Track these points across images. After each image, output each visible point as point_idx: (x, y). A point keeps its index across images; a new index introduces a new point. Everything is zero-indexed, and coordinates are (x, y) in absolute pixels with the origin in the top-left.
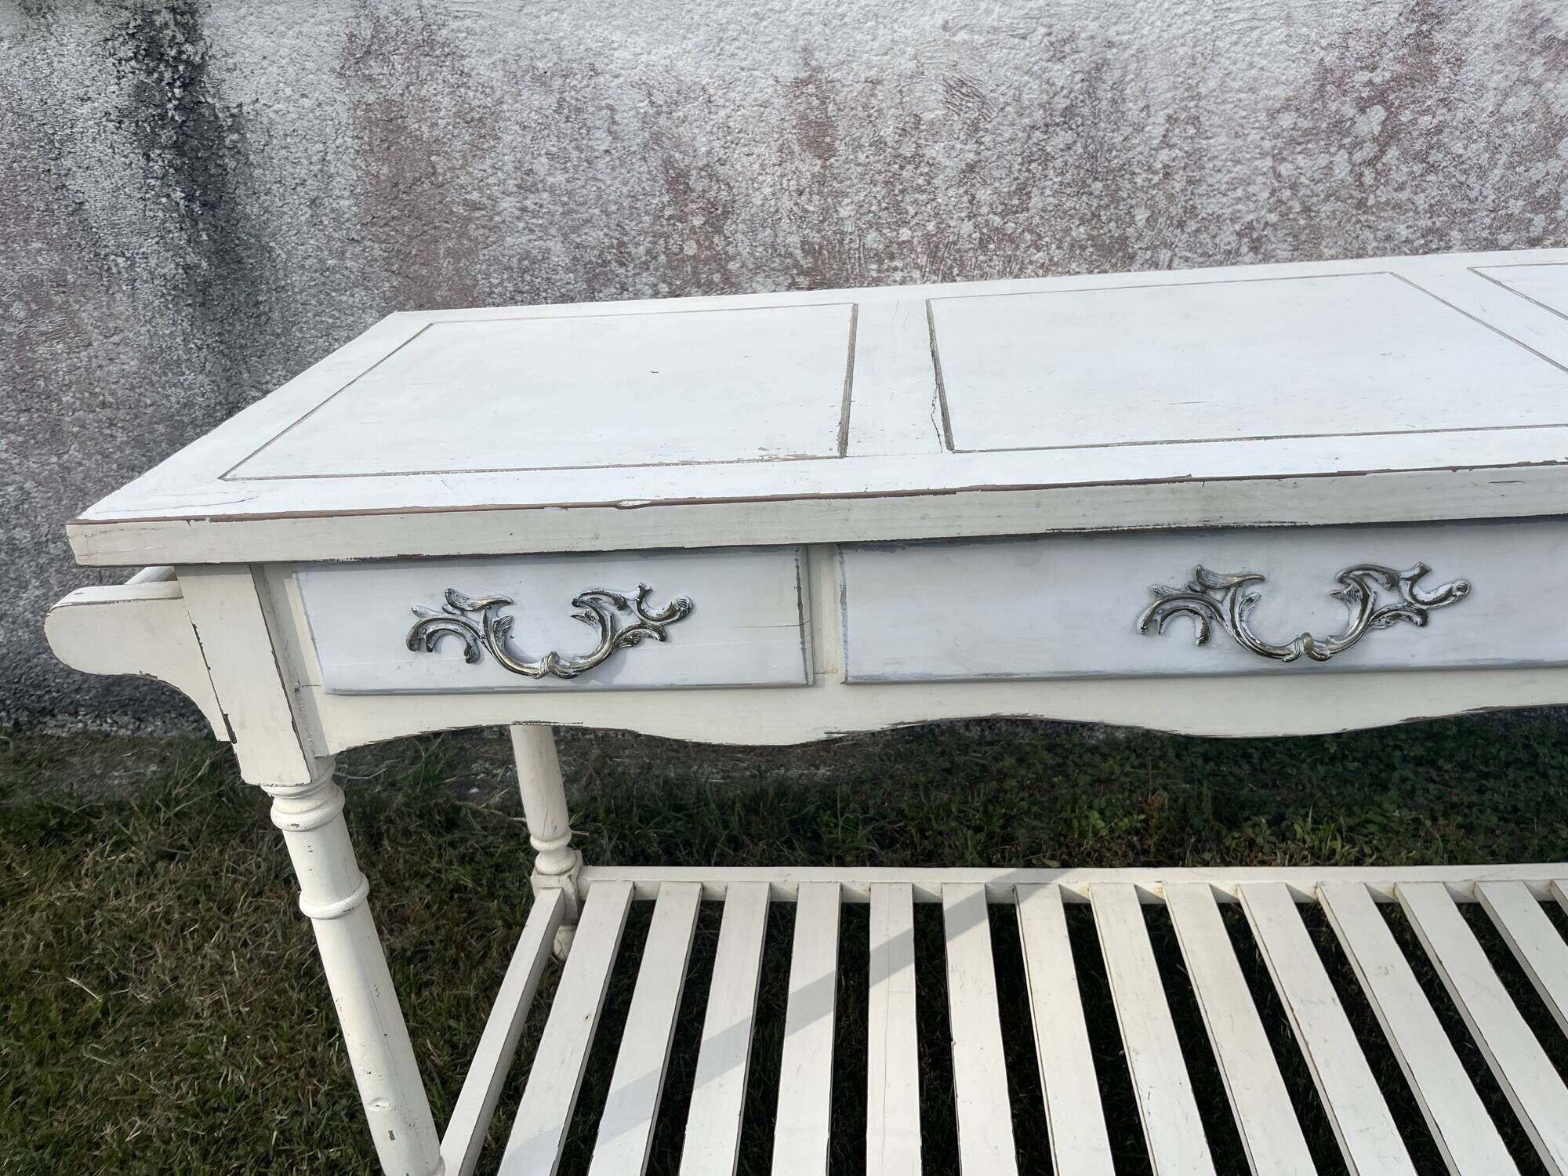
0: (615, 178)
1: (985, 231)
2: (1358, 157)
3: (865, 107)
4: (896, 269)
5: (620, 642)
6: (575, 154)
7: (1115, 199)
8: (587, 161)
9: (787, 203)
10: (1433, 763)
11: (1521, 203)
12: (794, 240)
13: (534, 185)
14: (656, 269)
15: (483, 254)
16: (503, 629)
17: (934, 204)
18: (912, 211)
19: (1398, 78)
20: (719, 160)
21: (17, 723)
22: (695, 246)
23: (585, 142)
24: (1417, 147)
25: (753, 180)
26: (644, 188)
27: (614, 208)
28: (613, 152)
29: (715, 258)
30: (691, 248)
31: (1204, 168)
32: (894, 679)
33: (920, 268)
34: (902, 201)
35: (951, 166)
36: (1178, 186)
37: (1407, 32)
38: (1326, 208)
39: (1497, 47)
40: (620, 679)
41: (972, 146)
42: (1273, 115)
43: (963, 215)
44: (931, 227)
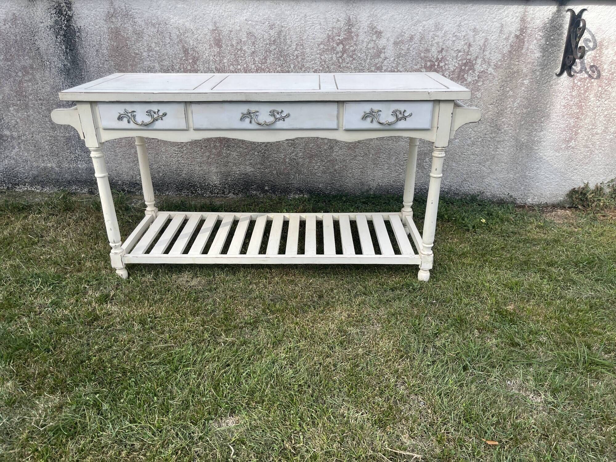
0: (171, 50)
2: (338, 56)
3: (229, 37)
5: (155, 120)
6: (161, 43)
8: (164, 45)
9: (211, 58)
10: (367, 203)
11: (374, 68)
12: (213, 67)
13: (152, 50)
14: (181, 72)
15: (139, 66)
16: (134, 116)
17: (245, 60)
18: (240, 62)
19: (345, 38)
20: (195, 47)
21: (8, 187)
22: (190, 67)
23: (164, 40)
24: (350, 54)
25: (204, 52)
26: (178, 52)
27: (171, 57)
28: (171, 43)
29: (195, 70)
31: (305, 56)
32: (202, 129)
34: (238, 59)
35: (249, 52)
36: (300, 60)
37: (346, 28)
39: (365, 32)
40: (155, 127)
41: (253, 47)
42: (319, 45)
44: (245, 66)
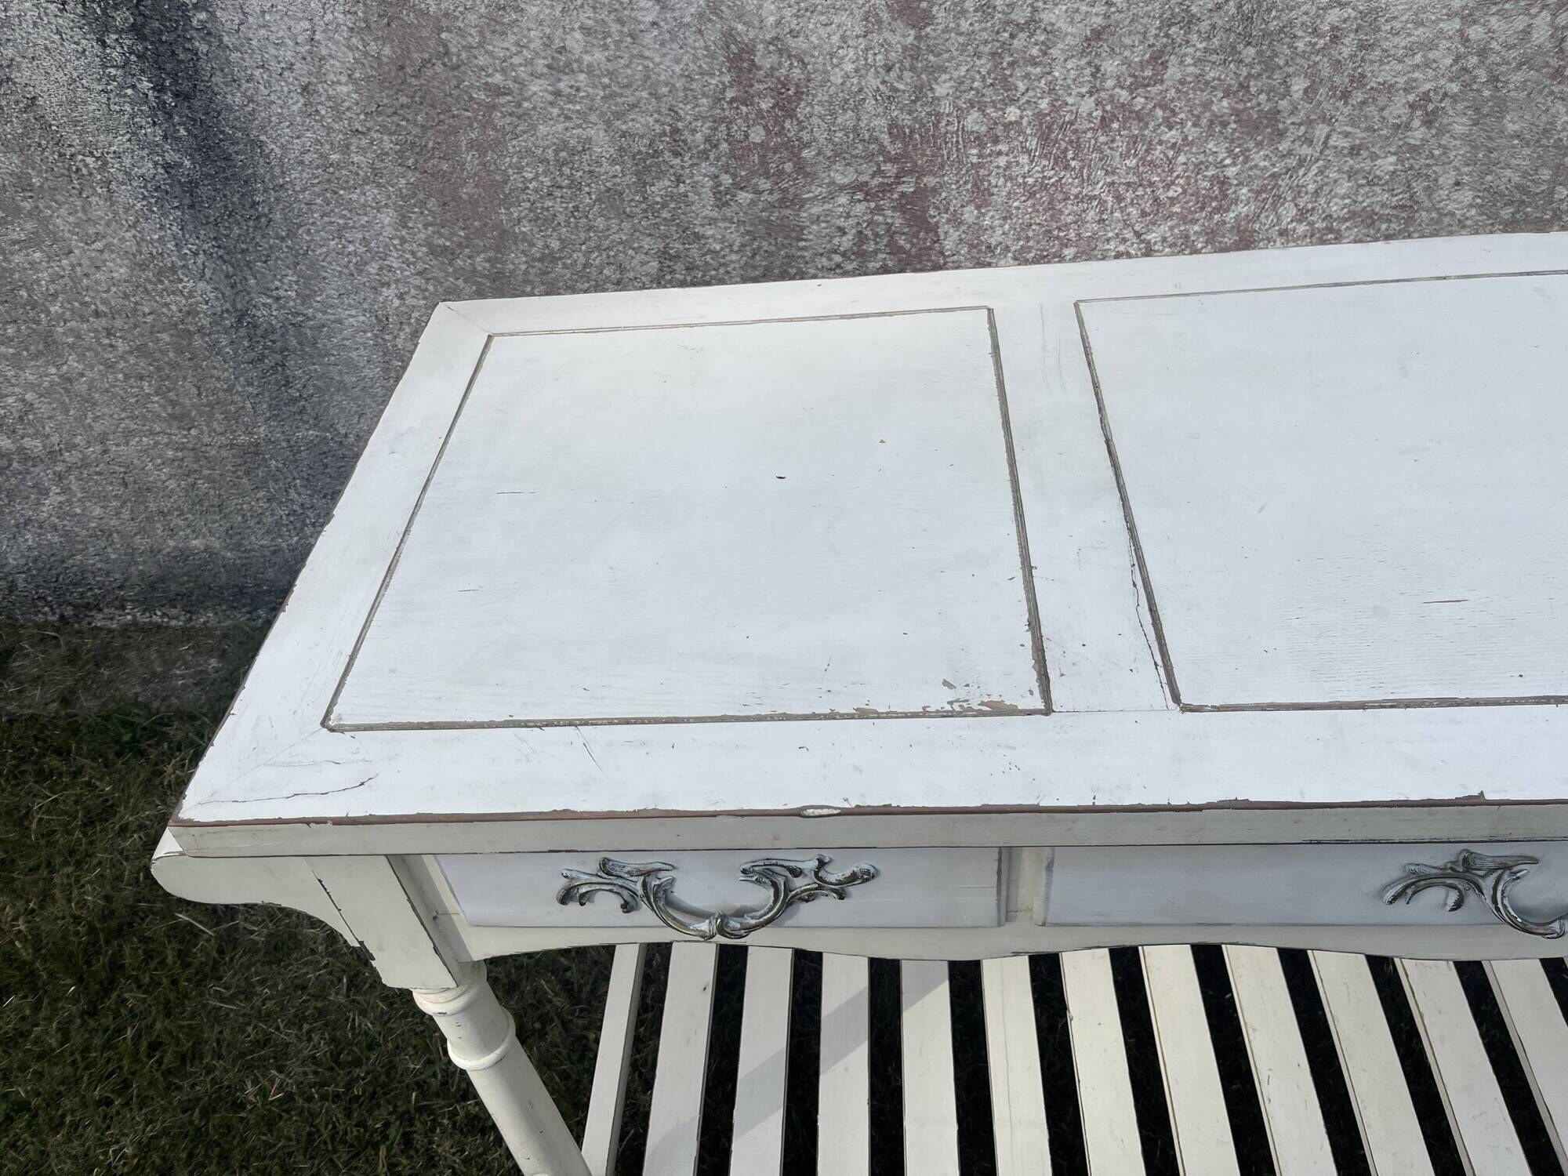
0: (664, 55)
1: (1108, 108)
4: (1000, 153)
6: (615, 27)
7: (1270, 67)
8: (630, 35)
9: (872, 81)
12: (881, 123)
13: (568, 65)
14: (718, 159)
15: (513, 145)
16: (664, 890)
17: (1050, 78)
18: (1022, 86)
20: (791, 31)
22: (763, 133)
23: (626, 12)
25: (832, 55)
26: (700, 67)
27: (665, 90)
28: (662, 24)
29: (787, 145)
30: (757, 135)
31: (1379, 30)
32: (1096, 925)
33: (1029, 152)
34: (1011, 76)
35: (1073, 33)
36: (1346, 52)
38: (1516, 78)
43: (1084, 90)
44: (1044, 105)
